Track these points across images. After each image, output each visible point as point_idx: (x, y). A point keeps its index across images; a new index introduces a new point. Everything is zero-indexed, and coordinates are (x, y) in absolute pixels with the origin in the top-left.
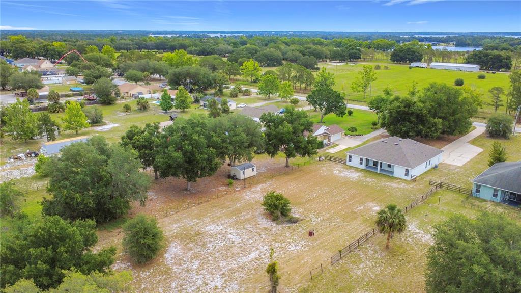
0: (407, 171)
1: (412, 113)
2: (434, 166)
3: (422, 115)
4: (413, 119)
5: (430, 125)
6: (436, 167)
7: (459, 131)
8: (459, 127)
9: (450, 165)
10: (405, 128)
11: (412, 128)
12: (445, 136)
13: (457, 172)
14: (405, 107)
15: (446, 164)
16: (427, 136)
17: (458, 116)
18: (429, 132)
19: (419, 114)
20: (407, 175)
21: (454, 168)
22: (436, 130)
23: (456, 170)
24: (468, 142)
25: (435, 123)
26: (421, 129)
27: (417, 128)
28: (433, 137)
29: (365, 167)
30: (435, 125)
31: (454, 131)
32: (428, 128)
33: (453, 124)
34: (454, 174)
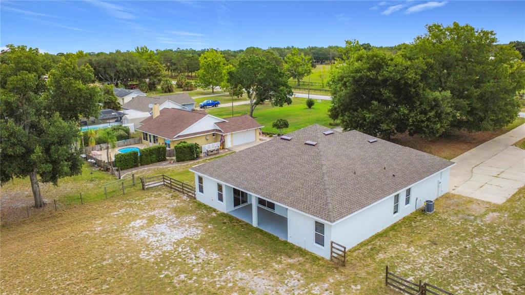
0: (320, 227)
1: (385, 81)
2: (422, 204)
3: (406, 83)
4: (386, 93)
5: (424, 106)
6: (428, 208)
7: (492, 120)
8: (493, 111)
9: (471, 201)
10: (372, 115)
11: (388, 114)
12: (464, 131)
13: (490, 226)
14: (370, 70)
15: (460, 197)
16: (418, 129)
17: (489, 86)
18: (423, 122)
19: (398, 81)
20: (320, 240)
21: (483, 211)
22: (438, 115)
23: (488, 219)
24: (516, 144)
25: (435, 100)
26: (404, 115)
27: (397, 112)
28: (432, 132)
29: (232, 208)
30: (435, 105)
31: (482, 120)
32: (421, 113)
33: (479, 105)
34: (480, 232)
